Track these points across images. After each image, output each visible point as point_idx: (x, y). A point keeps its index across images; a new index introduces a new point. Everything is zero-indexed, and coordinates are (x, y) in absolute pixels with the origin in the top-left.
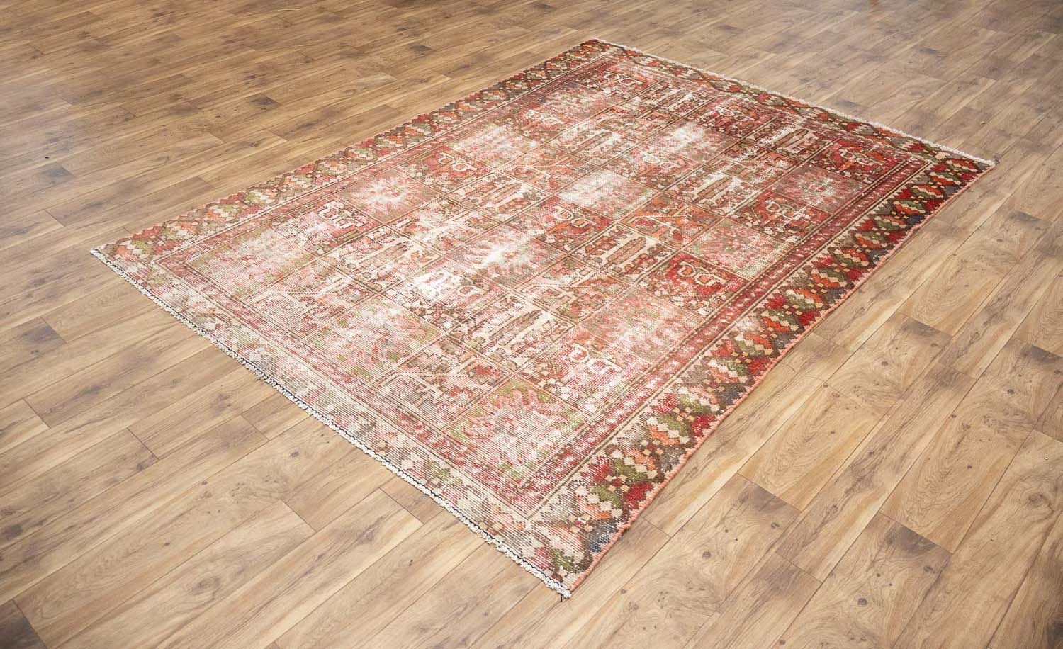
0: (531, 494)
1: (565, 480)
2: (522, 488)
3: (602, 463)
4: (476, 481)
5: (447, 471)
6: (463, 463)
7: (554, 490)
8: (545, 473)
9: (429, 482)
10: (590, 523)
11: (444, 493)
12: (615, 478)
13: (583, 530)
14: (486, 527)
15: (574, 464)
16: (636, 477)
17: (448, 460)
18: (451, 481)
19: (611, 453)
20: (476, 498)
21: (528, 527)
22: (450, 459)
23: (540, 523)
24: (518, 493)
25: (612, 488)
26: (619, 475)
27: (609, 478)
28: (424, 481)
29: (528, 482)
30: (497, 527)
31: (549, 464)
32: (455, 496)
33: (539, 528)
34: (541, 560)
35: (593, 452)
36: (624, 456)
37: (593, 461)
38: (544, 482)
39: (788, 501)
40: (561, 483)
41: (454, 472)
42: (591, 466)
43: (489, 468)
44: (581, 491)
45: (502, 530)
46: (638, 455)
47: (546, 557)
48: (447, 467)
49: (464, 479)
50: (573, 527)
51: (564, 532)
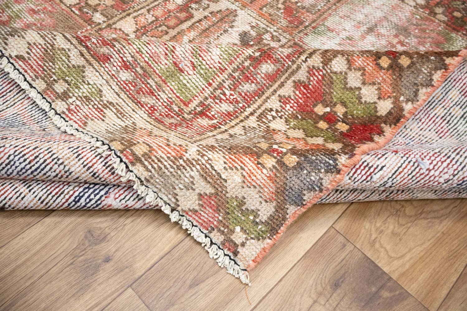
0: (204, 122)
1: (256, 106)
2: (190, 113)
3: (314, 81)
4: (122, 95)
5: (80, 70)
6: (106, 59)
7: (237, 121)
8: (228, 93)
9: (50, 86)
10: (294, 151)
11: (69, 110)
12: (328, 109)
13: (281, 163)
14: (121, 147)
15: (272, 78)
16: (358, 111)
17: (84, 51)
18: (85, 90)
19: (330, 60)
20: (119, 121)
21: (192, 152)
22: (87, 47)
23: (212, 148)
24: (184, 119)
25: (323, 125)
26: (335, 105)
27: (320, 110)
28: (41, 85)
29: (201, 104)
30: (139, 150)
31: (236, 75)
32: (87, 116)
33: (210, 154)
34: (207, 214)
35: (303, 57)
36: (349, 69)
37: (302, 75)
38: (225, 107)
39: (412, 288)
40: (249, 110)
41: (91, 75)
42: (297, 85)
43: (146, 74)
44: (278, 125)
45: (147, 156)
46: (370, 67)
47: (218, 211)
48: (81, 61)
49: (106, 90)
50: (265, 156)
51: (249, 163)
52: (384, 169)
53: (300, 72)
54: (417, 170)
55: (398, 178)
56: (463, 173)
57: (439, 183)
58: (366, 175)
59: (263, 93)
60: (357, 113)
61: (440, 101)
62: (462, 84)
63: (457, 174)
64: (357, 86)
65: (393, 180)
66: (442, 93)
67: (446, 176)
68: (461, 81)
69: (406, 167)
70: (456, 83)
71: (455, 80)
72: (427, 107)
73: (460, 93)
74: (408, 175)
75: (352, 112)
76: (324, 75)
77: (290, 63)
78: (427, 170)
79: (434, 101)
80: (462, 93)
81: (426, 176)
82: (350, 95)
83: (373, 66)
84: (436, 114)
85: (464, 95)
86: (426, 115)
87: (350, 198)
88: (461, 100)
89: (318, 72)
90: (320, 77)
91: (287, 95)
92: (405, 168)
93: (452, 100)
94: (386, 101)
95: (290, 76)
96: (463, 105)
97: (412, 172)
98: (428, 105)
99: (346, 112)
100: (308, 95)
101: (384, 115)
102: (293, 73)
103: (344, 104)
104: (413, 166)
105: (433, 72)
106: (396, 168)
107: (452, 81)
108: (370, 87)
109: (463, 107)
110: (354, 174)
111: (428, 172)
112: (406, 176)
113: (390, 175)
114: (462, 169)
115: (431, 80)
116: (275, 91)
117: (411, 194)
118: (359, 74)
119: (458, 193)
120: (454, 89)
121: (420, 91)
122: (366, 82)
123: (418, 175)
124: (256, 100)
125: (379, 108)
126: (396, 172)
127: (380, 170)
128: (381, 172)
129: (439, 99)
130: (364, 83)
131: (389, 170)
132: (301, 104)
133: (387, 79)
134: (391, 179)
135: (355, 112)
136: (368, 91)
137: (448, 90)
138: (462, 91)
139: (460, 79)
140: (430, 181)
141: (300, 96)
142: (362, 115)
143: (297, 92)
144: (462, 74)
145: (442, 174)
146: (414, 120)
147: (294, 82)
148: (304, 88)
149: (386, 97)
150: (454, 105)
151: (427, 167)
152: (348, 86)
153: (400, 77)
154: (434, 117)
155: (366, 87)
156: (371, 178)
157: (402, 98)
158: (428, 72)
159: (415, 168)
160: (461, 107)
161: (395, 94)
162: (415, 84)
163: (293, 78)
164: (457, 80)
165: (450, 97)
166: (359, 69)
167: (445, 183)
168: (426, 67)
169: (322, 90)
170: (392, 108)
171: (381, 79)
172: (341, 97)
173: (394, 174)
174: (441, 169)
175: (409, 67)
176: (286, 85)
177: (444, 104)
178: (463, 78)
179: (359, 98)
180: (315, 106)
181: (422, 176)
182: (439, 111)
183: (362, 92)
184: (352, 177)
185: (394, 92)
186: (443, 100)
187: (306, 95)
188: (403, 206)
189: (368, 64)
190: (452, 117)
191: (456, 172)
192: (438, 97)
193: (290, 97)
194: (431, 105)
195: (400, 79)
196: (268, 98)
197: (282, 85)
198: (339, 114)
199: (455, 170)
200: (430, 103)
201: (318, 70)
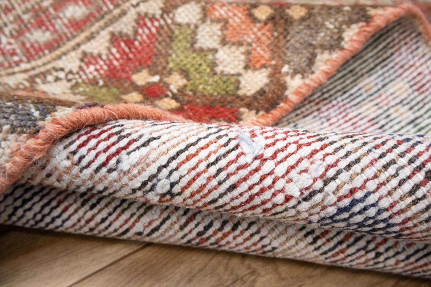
3: (143, 34)
8: (5, 40)
12: (156, 79)
16: (207, 86)
19: (176, 7)
25: (133, 97)
26: (170, 73)
27: (142, 78)
37: (126, 25)
40: (24, 66)
42: (116, 38)
46: (237, 19)
52: (154, 144)
53: (124, 19)
54: (232, 156)
55: (184, 169)
56: (352, 179)
57: (288, 199)
58: (108, 154)
59: (59, 46)
60: (204, 89)
61: (372, 95)
62: (415, 74)
63: (333, 179)
64: (211, 46)
65: (171, 173)
66: (376, 84)
67: (306, 180)
68: (413, 69)
69: (208, 146)
70: (404, 72)
71: (402, 67)
72: (345, 102)
73: (411, 86)
74: (208, 166)
75: (197, 87)
76: (161, 27)
77: (111, 7)
78: (256, 158)
79: (361, 95)
80: (415, 87)
81: (251, 174)
82: (198, 58)
83: (243, 18)
84: (360, 114)
85: (418, 90)
86: (340, 113)
87: (116, 225)
88: (412, 97)
89: (152, 22)
90: (154, 30)
91: (95, 52)
92: (202, 148)
93: (394, 96)
94: (257, 72)
95: (107, 25)
96: (415, 105)
97: (217, 160)
98: (348, 100)
99: (185, 86)
100: (131, 56)
101: (249, 94)
102: (112, 21)
103: (185, 73)
104: (226, 145)
105: (344, 27)
106: (182, 146)
107: (397, 67)
108: (234, 48)
109: (416, 108)
110: (80, 147)
111: (257, 163)
112: (202, 166)
113: (163, 160)
114: (349, 166)
115: (340, 39)
116: (79, 45)
117: (257, 238)
118: (216, 28)
119: (372, 255)
120: (399, 79)
121: (319, 57)
122: (227, 39)
123: (232, 168)
124: (44, 55)
125: (243, 83)
126: (178, 154)
127: (144, 145)
128: (144, 151)
129: (370, 92)
130: (224, 42)
131: (164, 148)
132: (115, 67)
133: (264, 38)
134: (165, 172)
135: (201, 87)
136: (228, 55)
137: (387, 80)
138: (415, 84)
139: (411, 66)
140: (262, 190)
141: (118, 56)
142: (211, 91)
143: (114, 50)
144: (416, 59)
145: (293, 174)
146: (317, 118)
147: (112, 34)
148: (126, 45)
149: (258, 65)
150: (397, 104)
151: (257, 152)
152: (197, 46)
153: (285, 33)
154: (355, 117)
155: (226, 48)
156: (118, 162)
157: (285, 69)
158: (335, 28)
159: (228, 152)
160: (411, 108)
161: (274, 62)
162: (310, 45)
163: (111, 29)
164: (406, 67)
165: (391, 91)
166: (218, 21)
167: (305, 199)
168: (332, 20)
169: (155, 50)
170: (267, 85)
171: (253, 36)
172: (182, 61)
173: (173, 158)
174: (291, 161)
175: (303, 19)
176: (98, 38)
177: (379, 100)
178: (418, 64)
179: (213, 65)
180: (137, 71)
181: (243, 173)
182: (368, 109)
183: (217, 56)
184: (74, 153)
185: (273, 59)
186: (376, 95)
187: (127, 55)
188: (253, 272)
189: (235, 15)
190: (391, 121)
191: (331, 173)
192: (370, 89)
193: (100, 56)
194: (354, 99)
195: (285, 37)
196: (65, 54)
197: (91, 37)
198: (172, 87)
199: (329, 167)
200: (352, 97)
201: (153, 19)
